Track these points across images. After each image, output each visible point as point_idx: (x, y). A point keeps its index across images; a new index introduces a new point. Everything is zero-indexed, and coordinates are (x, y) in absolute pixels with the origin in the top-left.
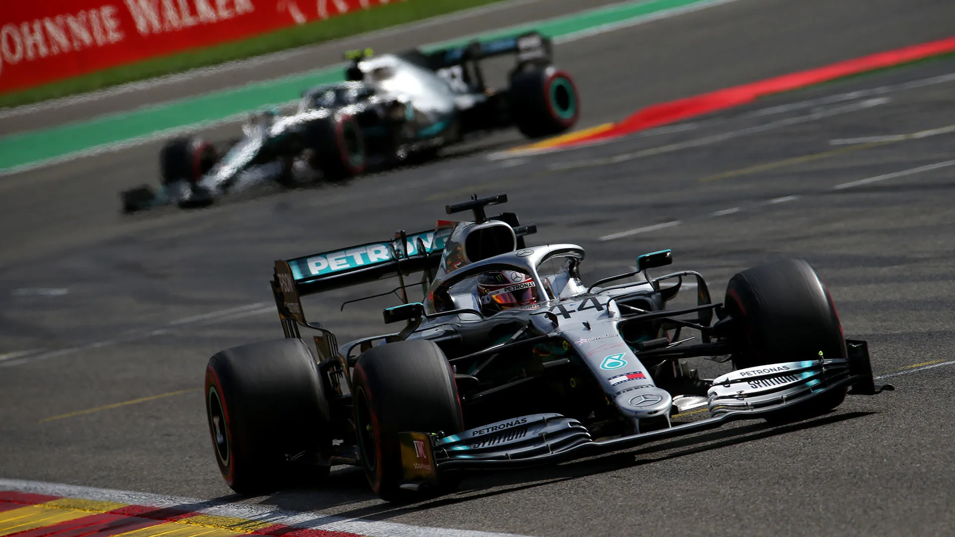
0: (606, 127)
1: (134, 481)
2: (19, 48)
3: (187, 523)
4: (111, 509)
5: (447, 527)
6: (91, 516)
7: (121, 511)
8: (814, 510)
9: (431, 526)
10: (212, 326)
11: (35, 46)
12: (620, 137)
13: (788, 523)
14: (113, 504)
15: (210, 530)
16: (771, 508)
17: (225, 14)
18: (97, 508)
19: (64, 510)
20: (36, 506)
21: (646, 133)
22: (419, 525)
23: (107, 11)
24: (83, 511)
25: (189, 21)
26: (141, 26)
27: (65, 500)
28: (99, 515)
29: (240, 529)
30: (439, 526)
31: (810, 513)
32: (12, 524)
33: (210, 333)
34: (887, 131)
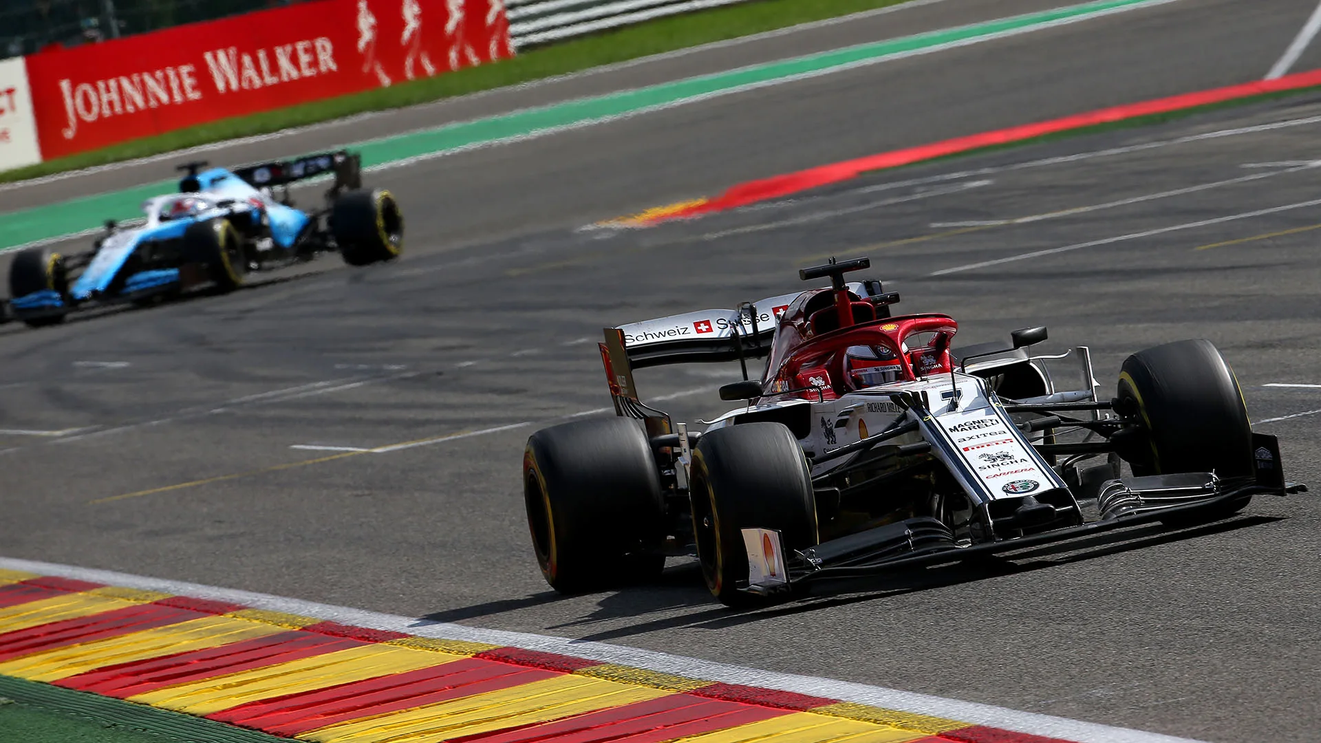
0: (701, 201)
1: (181, 570)
2: (95, 109)
3: (234, 617)
4: (157, 599)
5: (503, 629)
6: (135, 607)
7: (166, 603)
8: (885, 620)
9: (487, 627)
10: (274, 406)
11: (111, 104)
12: (712, 212)
13: (856, 633)
14: (158, 594)
15: (256, 625)
16: (842, 616)
17: (308, 73)
18: (141, 598)
19: (108, 600)
20: (80, 594)
21: (742, 210)
22: (473, 626)
23: (185, 70)
24: (127, 601)
25: (270, 80)
26: (221, 86)
27: (109, 589)
28: (144, 605)
29: (287, 625)
30: (495, 628)
31: (880, 623)
32: (54, 612)
33: (271, 413)
34: (989, 216)
